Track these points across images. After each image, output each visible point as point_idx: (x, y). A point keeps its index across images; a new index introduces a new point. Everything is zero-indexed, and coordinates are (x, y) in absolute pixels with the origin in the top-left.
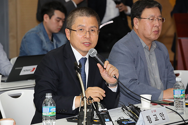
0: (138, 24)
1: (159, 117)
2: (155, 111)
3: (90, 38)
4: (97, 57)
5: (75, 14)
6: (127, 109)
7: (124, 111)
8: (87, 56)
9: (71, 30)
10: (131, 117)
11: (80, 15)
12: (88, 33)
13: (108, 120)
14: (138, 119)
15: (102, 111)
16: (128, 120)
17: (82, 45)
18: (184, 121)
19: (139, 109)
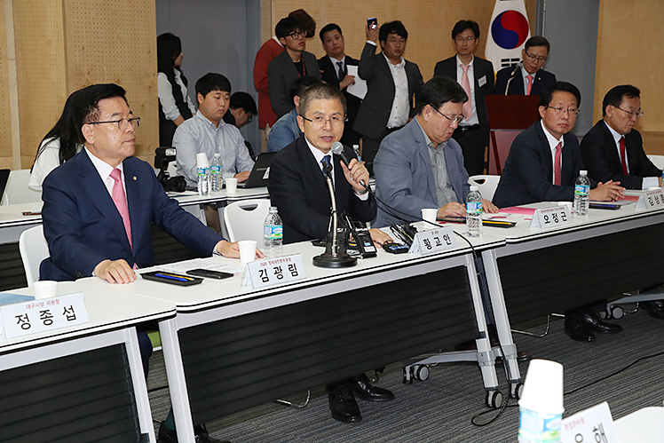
0: (430, 114)
1: (442, 241)
2: (437, 232)
3: (332, 129)
4: (342, 155)
5: (310, 95)
6: (397, 229)
7: (393, 231)
8: (330, 153)
9: (304, 118)
10: (403, 240)
11: (317, 98)
12: (328, 122)
13: (369, 244)
14: (412, 242)
15: (360, 232)
16: (398, 244)
17: (321, 139)
18: (472, 247)
19: (415, 229)
